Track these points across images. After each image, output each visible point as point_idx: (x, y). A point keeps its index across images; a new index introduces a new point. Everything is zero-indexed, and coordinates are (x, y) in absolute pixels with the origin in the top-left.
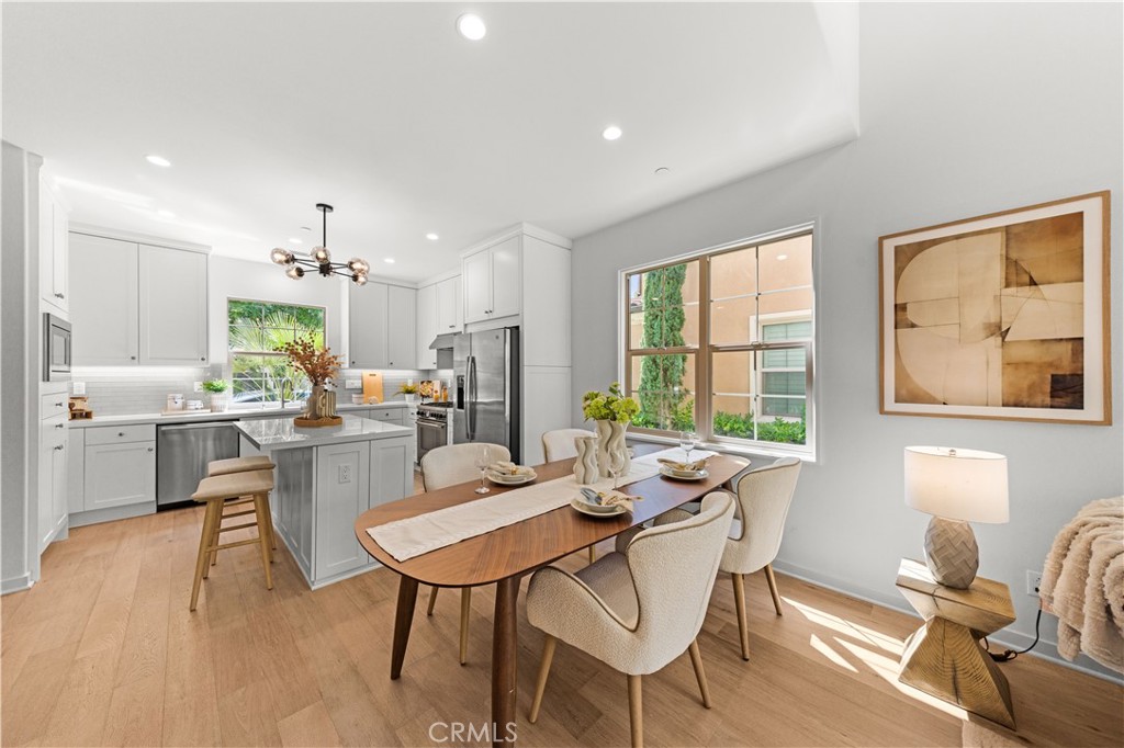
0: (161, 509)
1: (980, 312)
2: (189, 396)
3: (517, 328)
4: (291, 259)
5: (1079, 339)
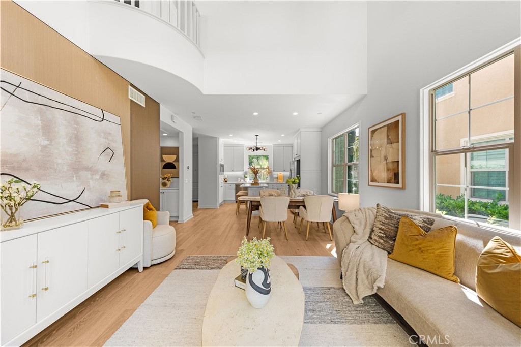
1: (383, 153)
2: (241, 179)
3: (299, 160)
5: (398, 161)
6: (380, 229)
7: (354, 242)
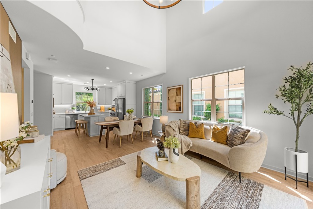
0: (66, 129)
1: (174, 99)
2: (69, 110)
3: (125, 98)
4: (87, 88)
5: (181, 103)
6: (183, 128)
7: (176, 135)
